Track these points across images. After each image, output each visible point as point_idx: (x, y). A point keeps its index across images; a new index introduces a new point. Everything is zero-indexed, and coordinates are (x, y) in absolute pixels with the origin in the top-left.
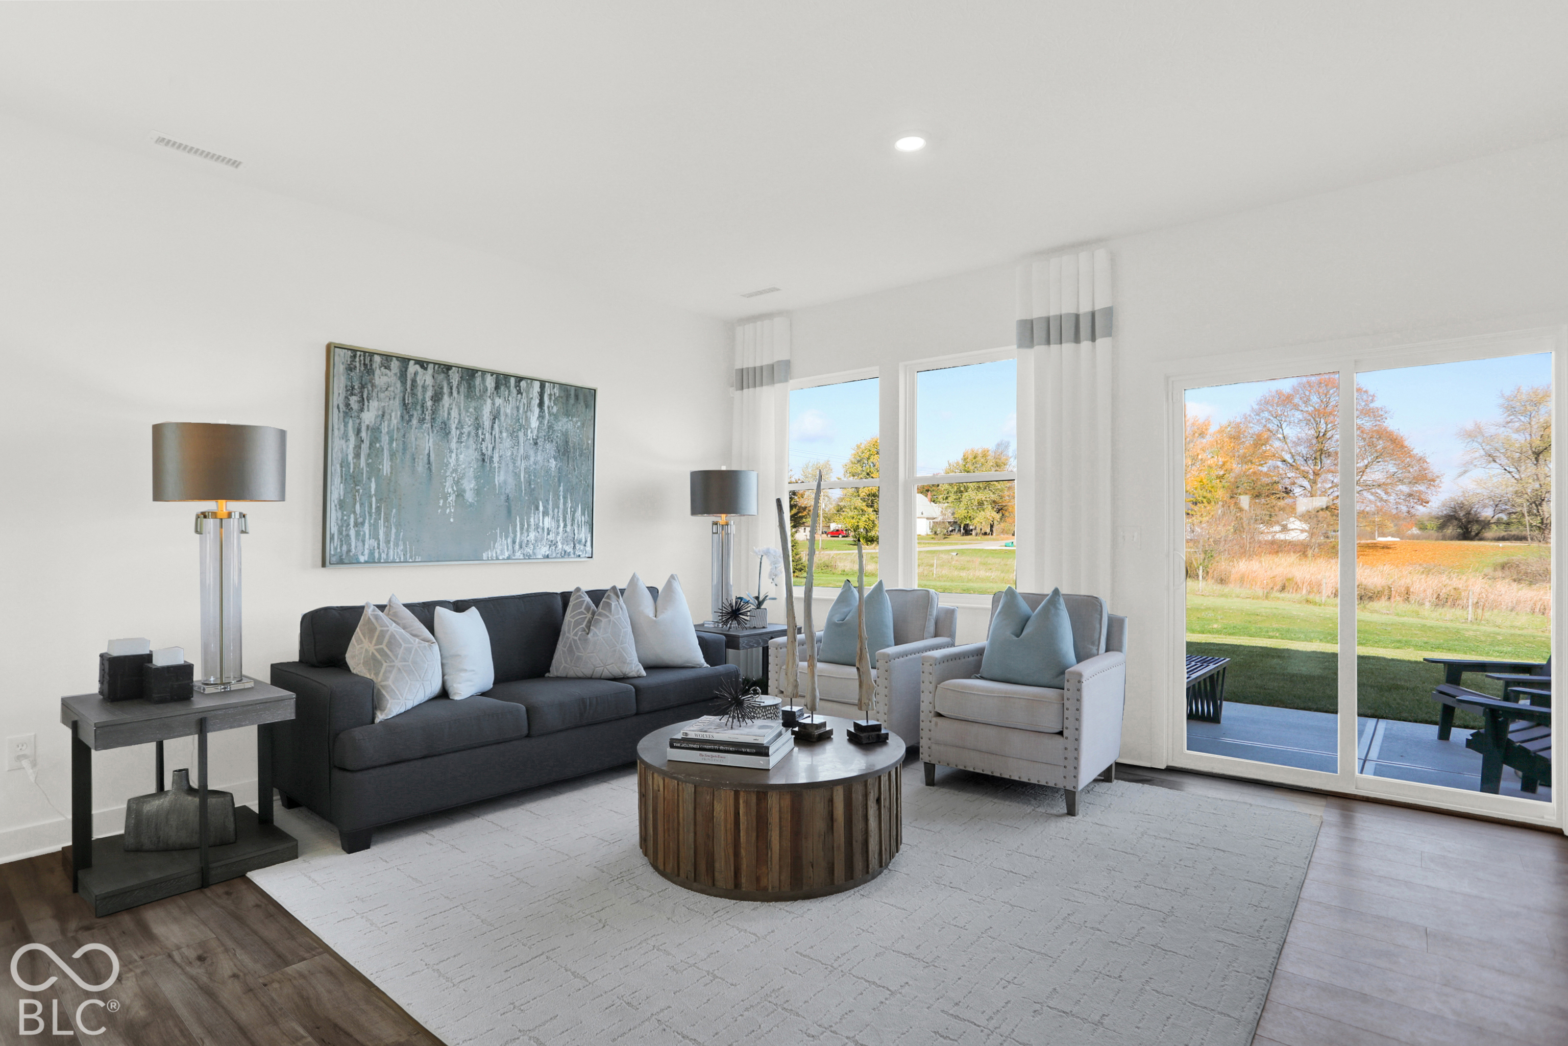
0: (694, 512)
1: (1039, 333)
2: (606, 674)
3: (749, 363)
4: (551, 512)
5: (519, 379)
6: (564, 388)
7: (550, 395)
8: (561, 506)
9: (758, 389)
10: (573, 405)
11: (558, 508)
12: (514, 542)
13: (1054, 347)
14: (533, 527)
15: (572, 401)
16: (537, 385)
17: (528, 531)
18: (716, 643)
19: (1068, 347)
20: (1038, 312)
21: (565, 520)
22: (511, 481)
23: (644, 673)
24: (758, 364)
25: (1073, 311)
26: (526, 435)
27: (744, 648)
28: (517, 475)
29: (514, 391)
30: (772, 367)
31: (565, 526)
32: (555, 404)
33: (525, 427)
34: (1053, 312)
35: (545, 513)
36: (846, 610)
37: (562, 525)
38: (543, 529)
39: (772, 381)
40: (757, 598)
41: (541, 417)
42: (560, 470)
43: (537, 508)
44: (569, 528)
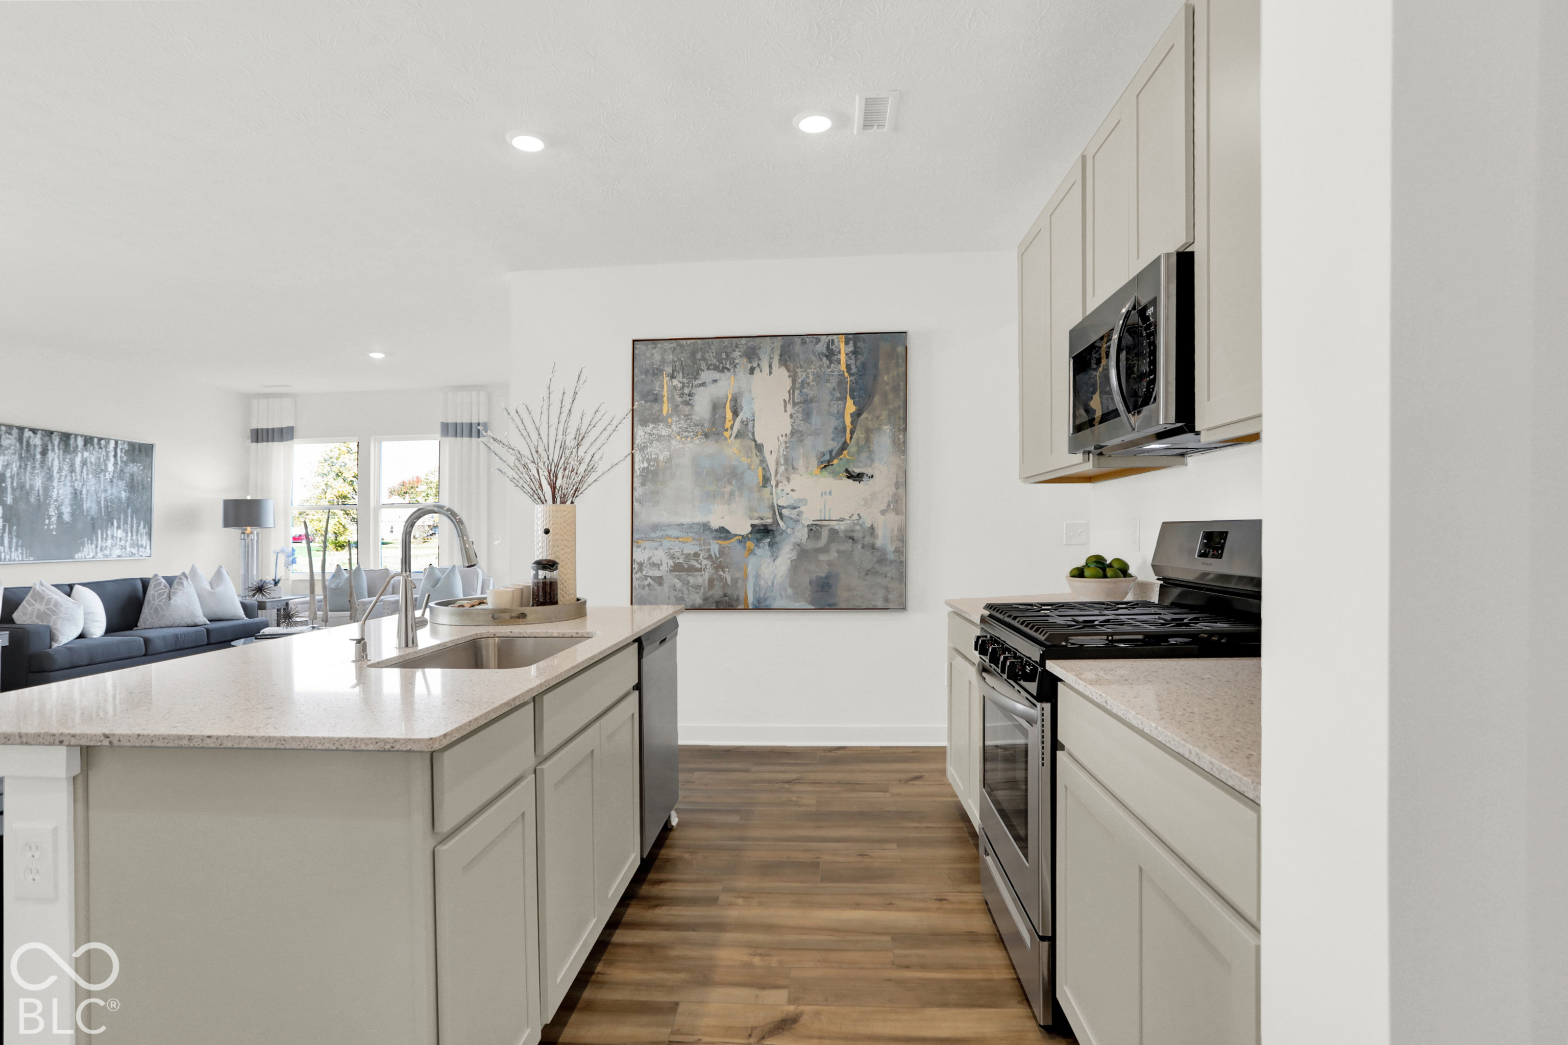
0: (226, 525)
1: (451, 429)
2: (183, 623)
3: (263, 425)
4: (122, 527)
5: (100, 439)
6: (132, 445)
7: (122, 449)
8: (129, 522)
9: (270, 443)
10: (138, 455)
11: (127, 524)
12: (97, 547)
14: (110, 537)
15: (137, 452)
16: (112, 444)
17: (106, 539)
18: (252, 606)
20: (451, 420)
21: (132, 532)
22: (95, 507)
23: (208, 623)
24: (270, 427)
26: (105, 476)
27: (269, 609)
28: (99, 503)
29: (97, 447)
30: (281, 430)
31: (132, 536)
32: (125, 455)
33: (105, 471)
35: (118, 527)
37: (129, 535)
38: (117, 537)
39: (281, 439)
40: (274, 580)
41: (116, 464)
42: (128, 499)
43: (112, 524)
44: (134, 538)
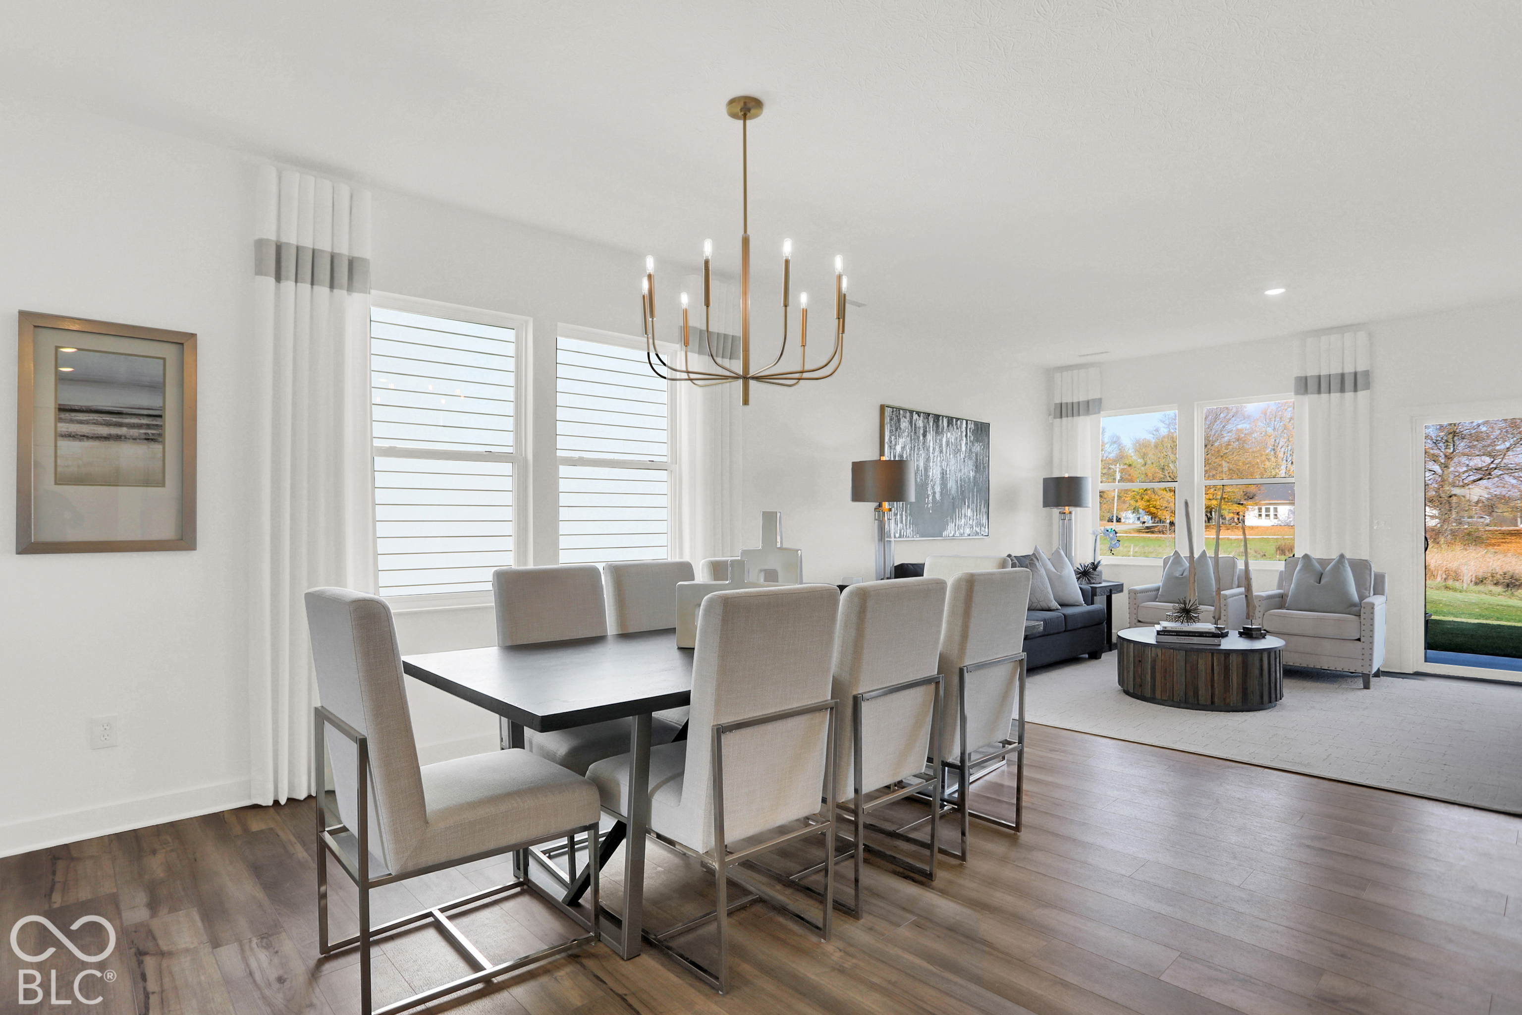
0: (1044, 507)
1: (1312, 385)
2: (1039, 607)
3: (1067, 399)
4: (971, 506)
5: (957, 419)
6: (976, 423)
7: (970, 429)
8: (975, 502)
9: (1076, 418)
10: (980, 434)
11: (974, 503)
12: (955, 525)
13: (1324, 396)
14: (963, 516)
15: (979, 432)
16: (964, 422)
17: (961, 518)
18: (1087, 591)
19: (1335, 396)
20: (1312, 372)
21: (976, 511)
22: (954, 486)
23: (1060, 607)
24: (1075, 400)
25: (1340, 371)
26: (960, 456)
27: (1099, 595)
28: (957, 482)
29: (955, 427)
30: (1088, 403)
31: (977, 515)
32: (972, 435)
33: (960, 451)
34: (1324, 372)
35: (968, 507)
36: (1181, 569)
37: (975, 515)
38: (967, 516)
39: (1088, 412)
40: (1093, 563)
41: (967, 443)
42: (975, 478)
43: (965, 504)
44: (978, 515)
